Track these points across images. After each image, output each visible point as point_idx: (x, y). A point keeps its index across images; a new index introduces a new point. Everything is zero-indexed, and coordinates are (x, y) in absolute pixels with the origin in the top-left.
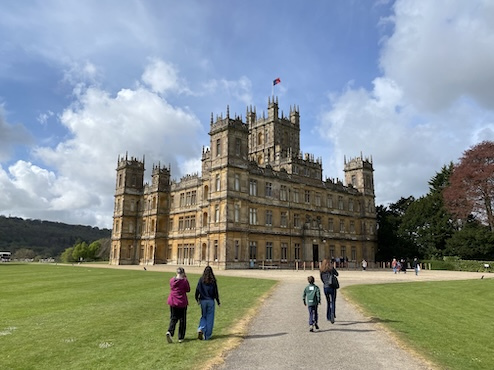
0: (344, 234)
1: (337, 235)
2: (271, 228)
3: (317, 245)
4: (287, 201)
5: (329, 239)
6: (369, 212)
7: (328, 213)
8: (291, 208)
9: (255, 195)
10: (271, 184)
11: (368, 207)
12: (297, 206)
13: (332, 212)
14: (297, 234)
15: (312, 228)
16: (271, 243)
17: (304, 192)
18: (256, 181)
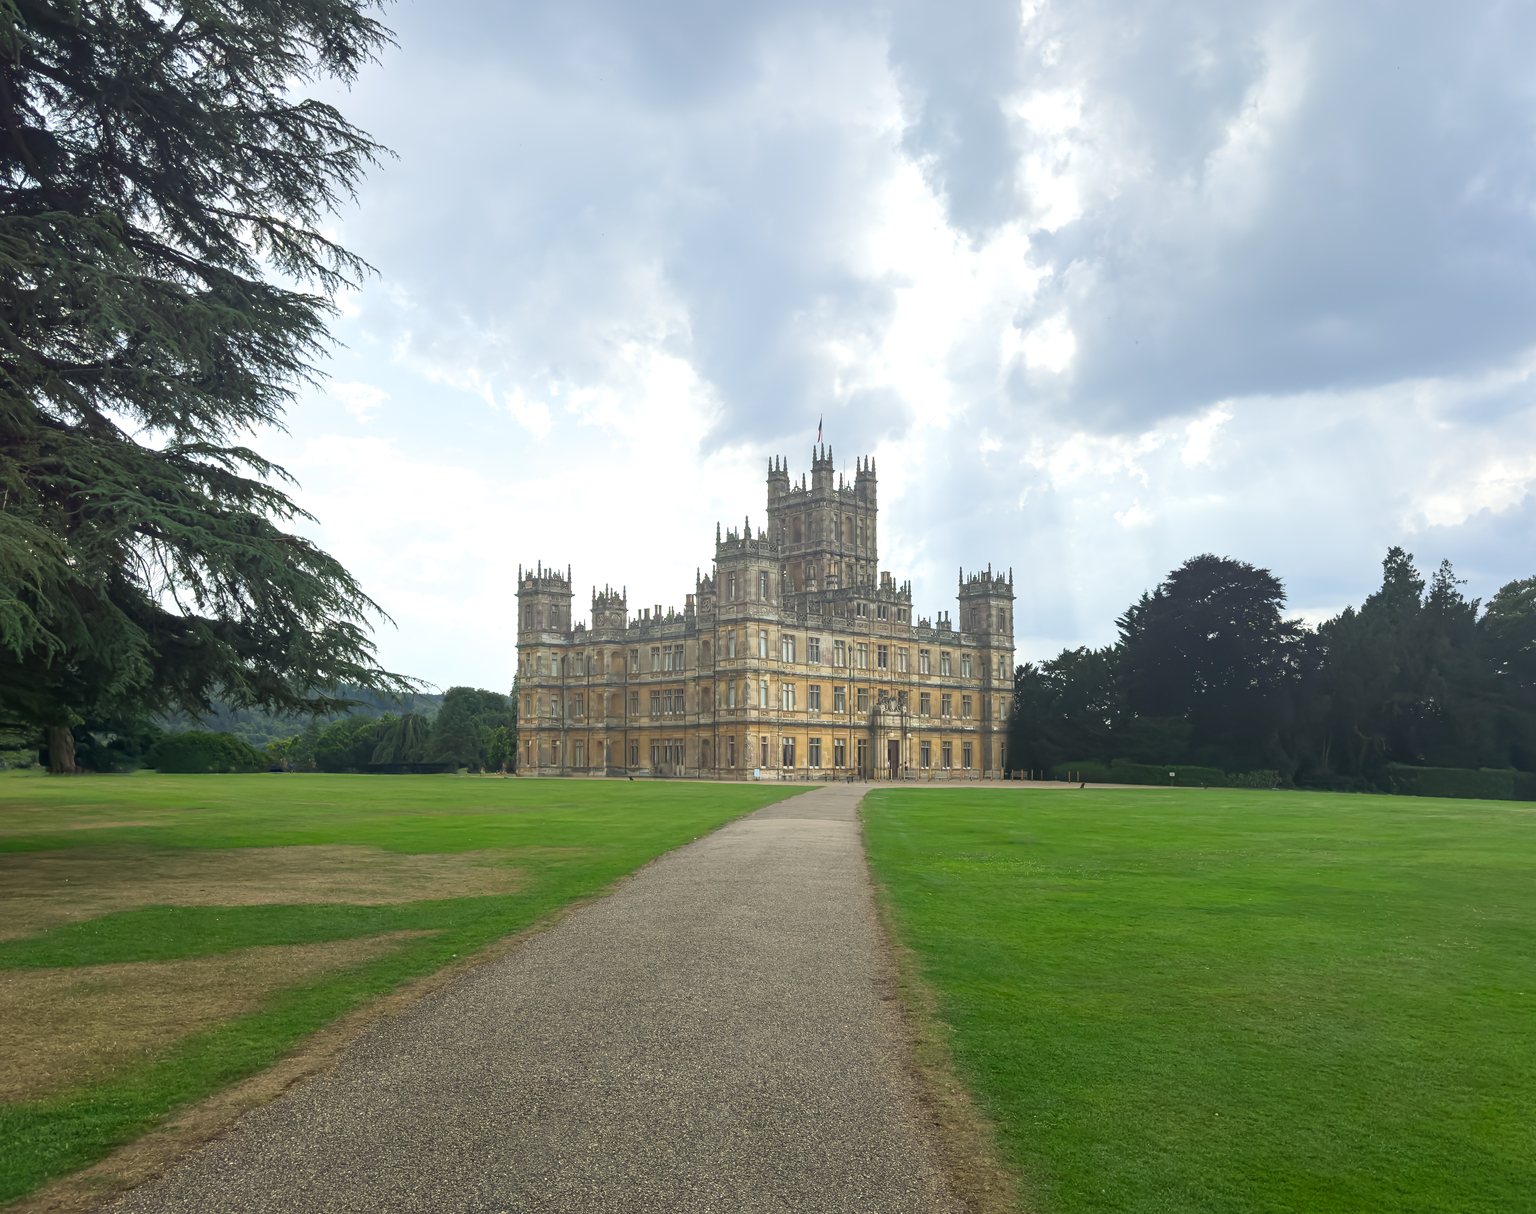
0: (949, 721)
2: (818, 715)
3: (897, 742)
4: (845, 667)
5: (920, 730)
6: (999, 679)
7: (920, 685)
8: (852, 680)
9: (791, 660)
10: (818, 640)
11: (999, 670)
12: (863, 675)
13: (928, 682)
14: (863, 723)
15: (888, 712)
16: (818, 740)
17: (877, 650)
18: (792, 637)
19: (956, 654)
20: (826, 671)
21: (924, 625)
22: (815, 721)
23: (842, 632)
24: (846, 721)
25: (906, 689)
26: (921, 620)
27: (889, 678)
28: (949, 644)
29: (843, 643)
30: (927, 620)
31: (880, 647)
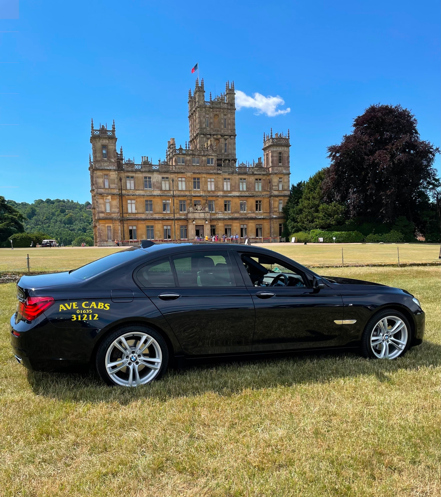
0: (246, 214)
1: (236, 215)
2: (152, 214)
3: (203, 225)
4: (170, 190)
5: (224, 219)
6: (278, 190)
7: (223, 196)
8: (174, 196)
9: (132, 188)
10: (150, 178)
11: (278, 186)
12: (182, 193)
13: (229, 195)
14: (183, 217)
16: (152, 227)
17: (193, 180)
18: (132, 177)
19: (252, 179)
20: (157, 192)
22: (150, 217)
23: (167, 172)
24: (172, 217)
25: (214, 198)
27: (201, 194)
28: (245, 174)
29: (167, 178)
31: (194, 179)
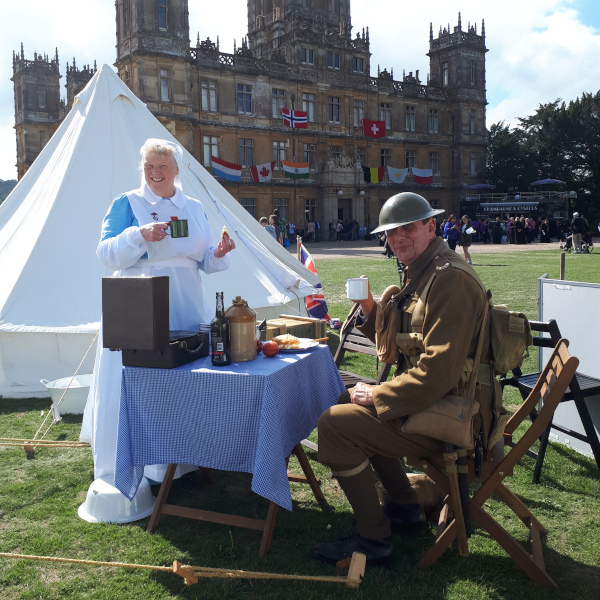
3: (350, 201)
5: (381, 188)
6: (470, 134)
7: (380, 141)
8: (295, 133)
9: (213, 108)
10: (249, 88)
11: (470, 125)
12: (310, 128)
13: (390, 137)
14: (310, 181)
15: (339, 169)
16: (253, 199)
17: (328, 102)
18: (214, 82)
20: (262, 123)
21: (385, 77)
23: (282, 78)
25: (364, 144)
26: (382, 70)
27: (343, 132)
28: (414, 97)
29: (282, 92)
30: (389, 71)
31: (332, 98)
